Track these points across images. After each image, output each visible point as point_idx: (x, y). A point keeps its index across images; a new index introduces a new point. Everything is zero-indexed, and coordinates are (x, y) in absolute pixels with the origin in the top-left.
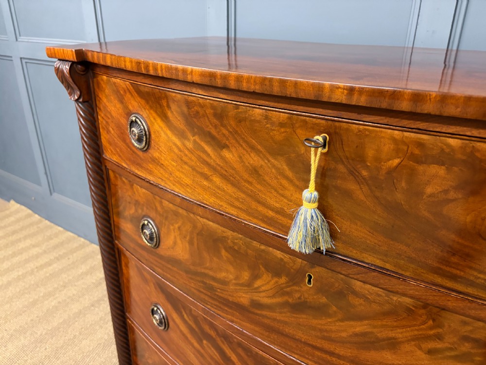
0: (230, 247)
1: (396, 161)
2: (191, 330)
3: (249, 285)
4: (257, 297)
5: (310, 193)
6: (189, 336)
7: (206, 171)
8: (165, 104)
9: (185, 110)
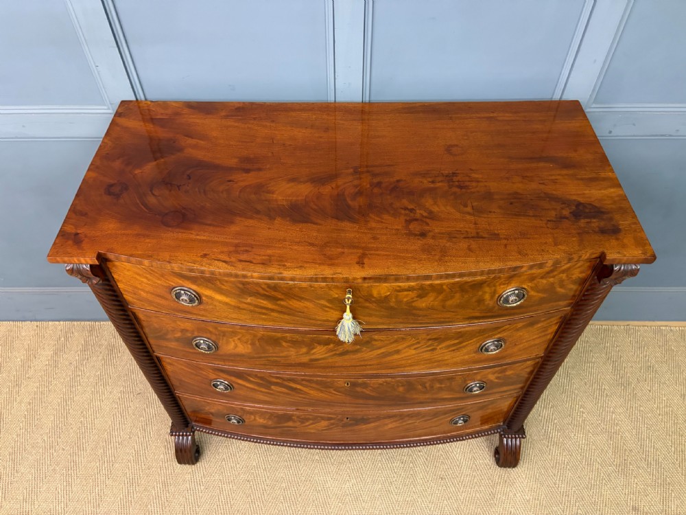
0: (289, 340)
1: (389, 293)
2: (258, 384)
3: (307, 353)
4: (313, 357)
5: (348, 315)
6: (256, 388)
7: (264, 311)
8: (218, 283)
9: (241, 286)
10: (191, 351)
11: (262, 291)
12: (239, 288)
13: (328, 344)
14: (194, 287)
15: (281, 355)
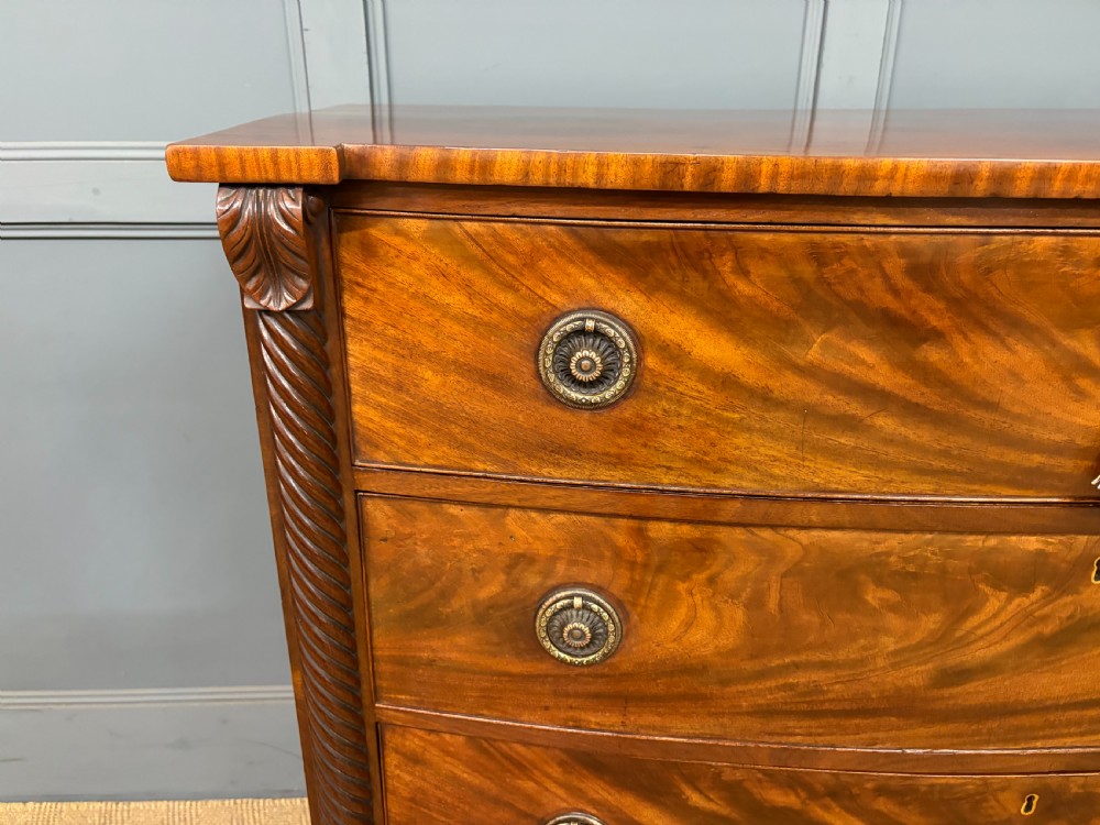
0: (896, 573)
3: (939, 638)
7: (854, 408)
8: (726, 265)
9: (807, 270)
10: (517, 667)
11: (879, 296)
12: (796, 281)
13: (1025, 587)
14: (631, 303)
15: (841, 655)
